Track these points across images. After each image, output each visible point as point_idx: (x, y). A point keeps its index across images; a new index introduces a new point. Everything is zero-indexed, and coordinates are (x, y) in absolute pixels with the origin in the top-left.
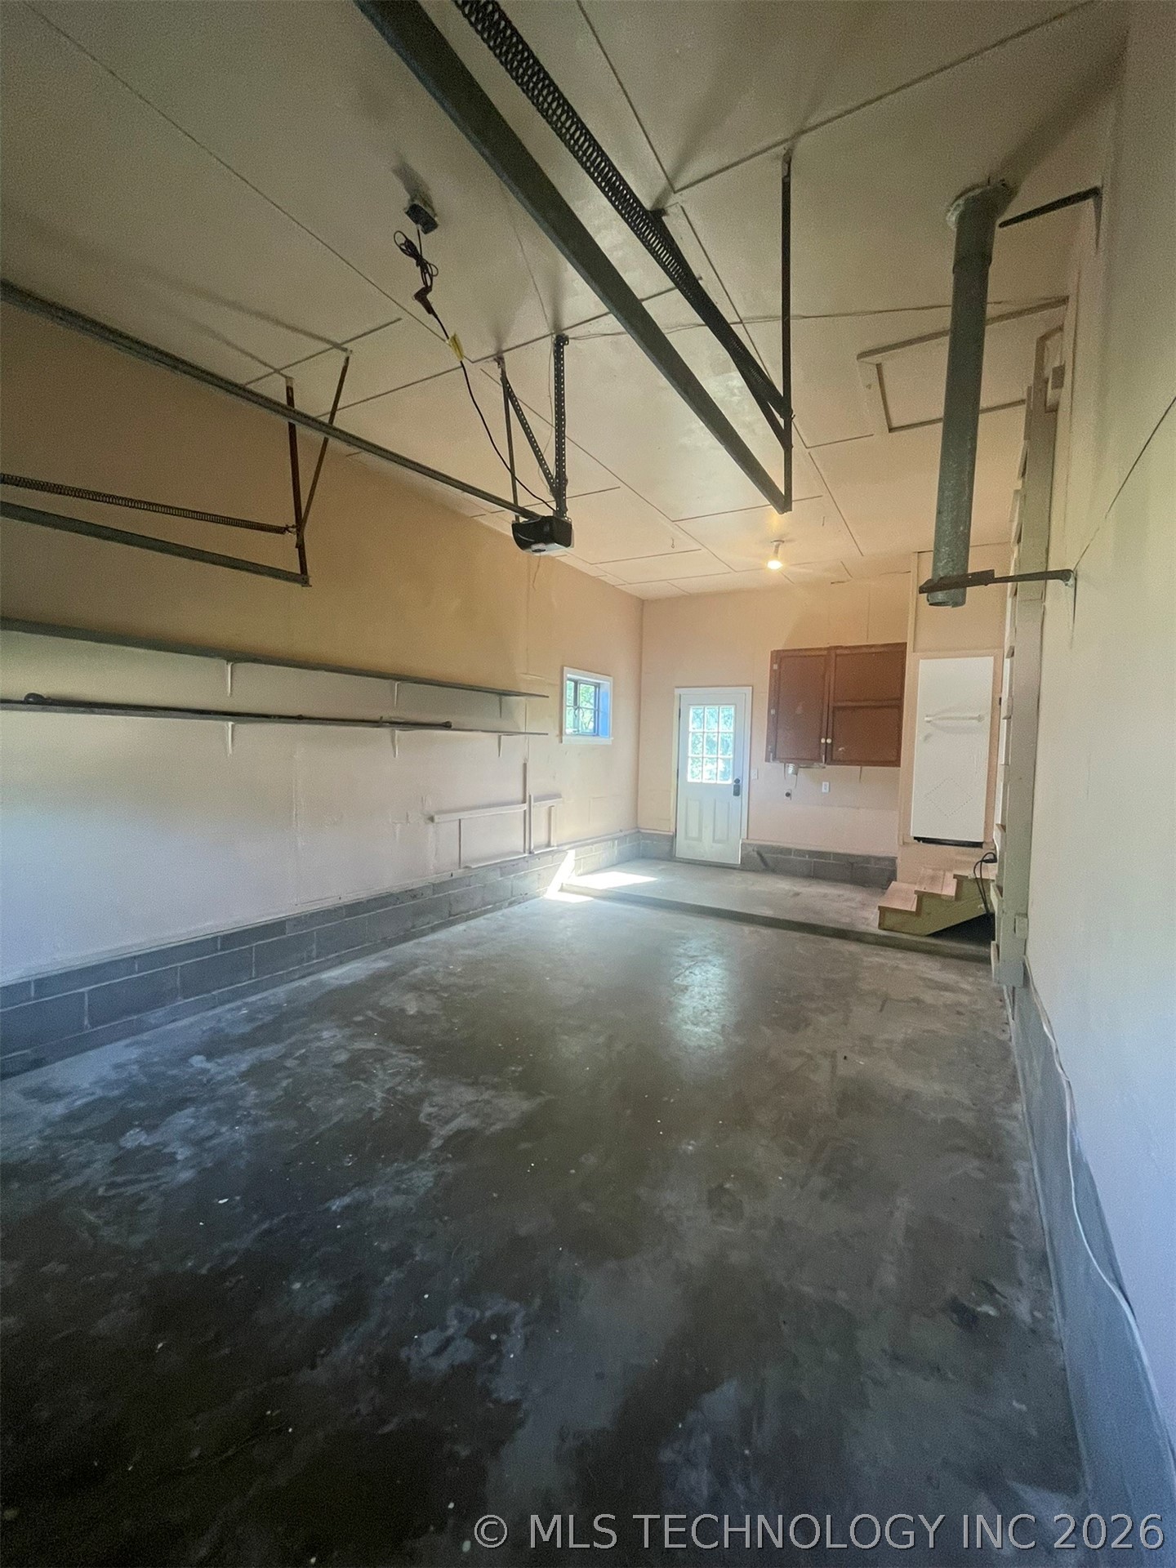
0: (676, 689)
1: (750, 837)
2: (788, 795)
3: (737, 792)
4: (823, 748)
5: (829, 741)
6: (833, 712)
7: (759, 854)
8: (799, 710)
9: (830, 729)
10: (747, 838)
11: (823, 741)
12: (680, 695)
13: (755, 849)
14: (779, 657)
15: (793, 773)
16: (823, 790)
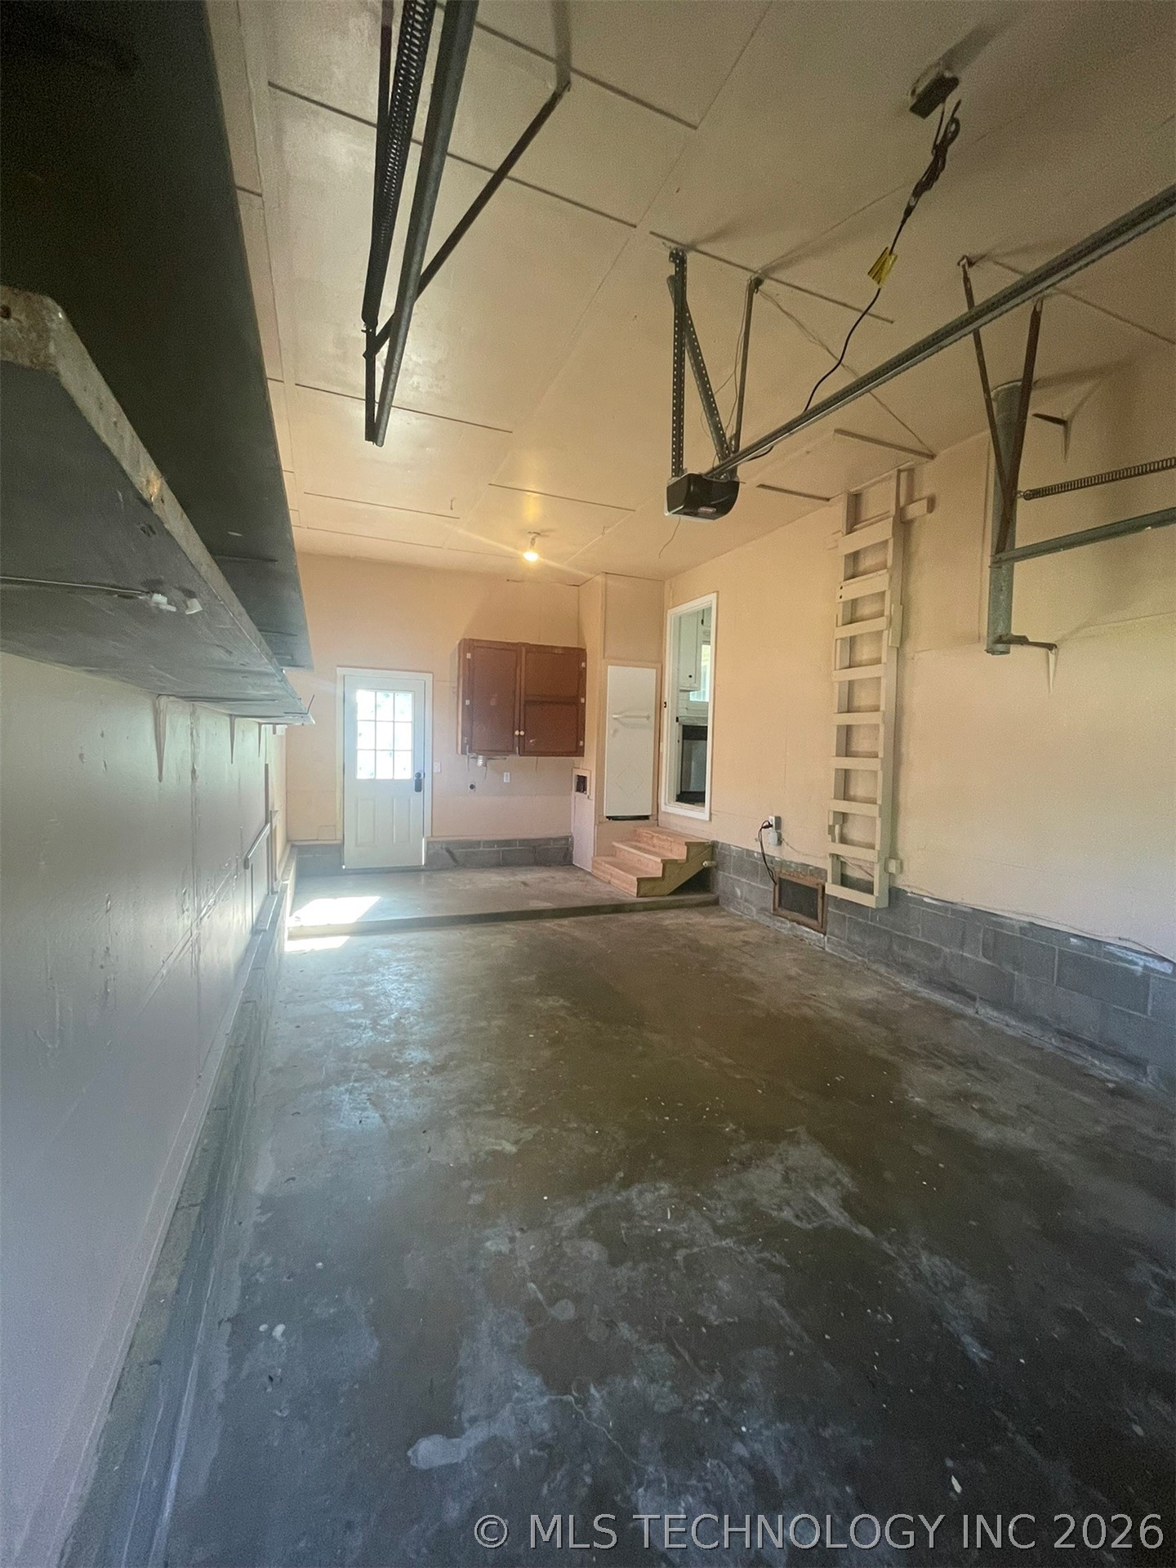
0: (339, 669)
1: (434, 835)
2: (472, 787)
3: (419, 787)
4: (516, 739)
5: (522, 733)
6: (525, 706)
7: (448, 851)
8: (493, 703)
9: (522, 722)
10: (432, 836)
11: (517, 733)
12: (344, 676)
13: (444, 846)
14: (468, 645)
15: (483, 765)
16: (505, 781)
